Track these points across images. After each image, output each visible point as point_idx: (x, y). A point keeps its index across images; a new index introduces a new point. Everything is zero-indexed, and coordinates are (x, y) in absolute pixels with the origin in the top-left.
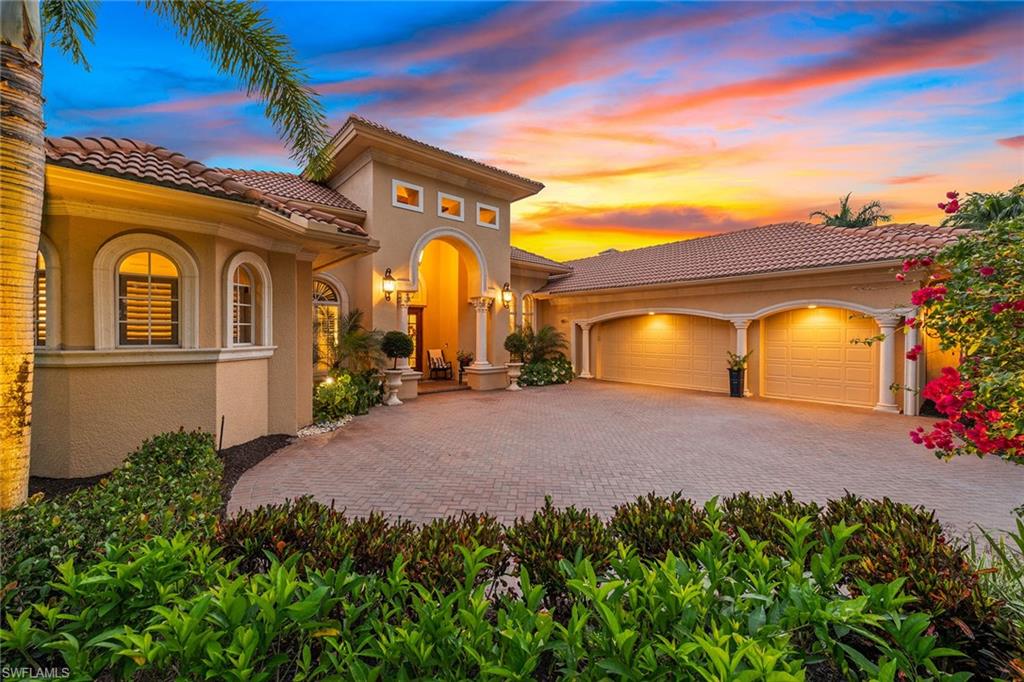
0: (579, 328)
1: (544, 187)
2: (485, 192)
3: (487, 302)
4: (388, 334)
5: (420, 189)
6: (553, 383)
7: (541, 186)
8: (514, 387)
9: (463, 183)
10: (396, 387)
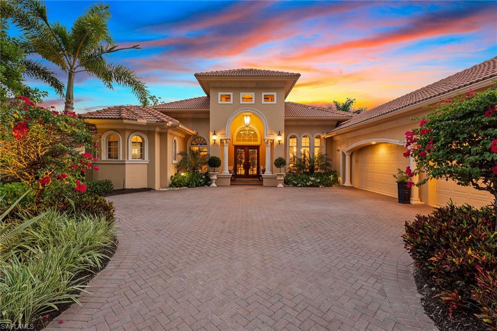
0: (343, 154)
1: (300, 75)
2: (267, 86)
3: (269, 142)
4: (212, 157)
5: (231, 94)
6: (307, 186)
7: (298, 75)
8: (280, 185)
9: (254, 85)
10: (214, 179)
